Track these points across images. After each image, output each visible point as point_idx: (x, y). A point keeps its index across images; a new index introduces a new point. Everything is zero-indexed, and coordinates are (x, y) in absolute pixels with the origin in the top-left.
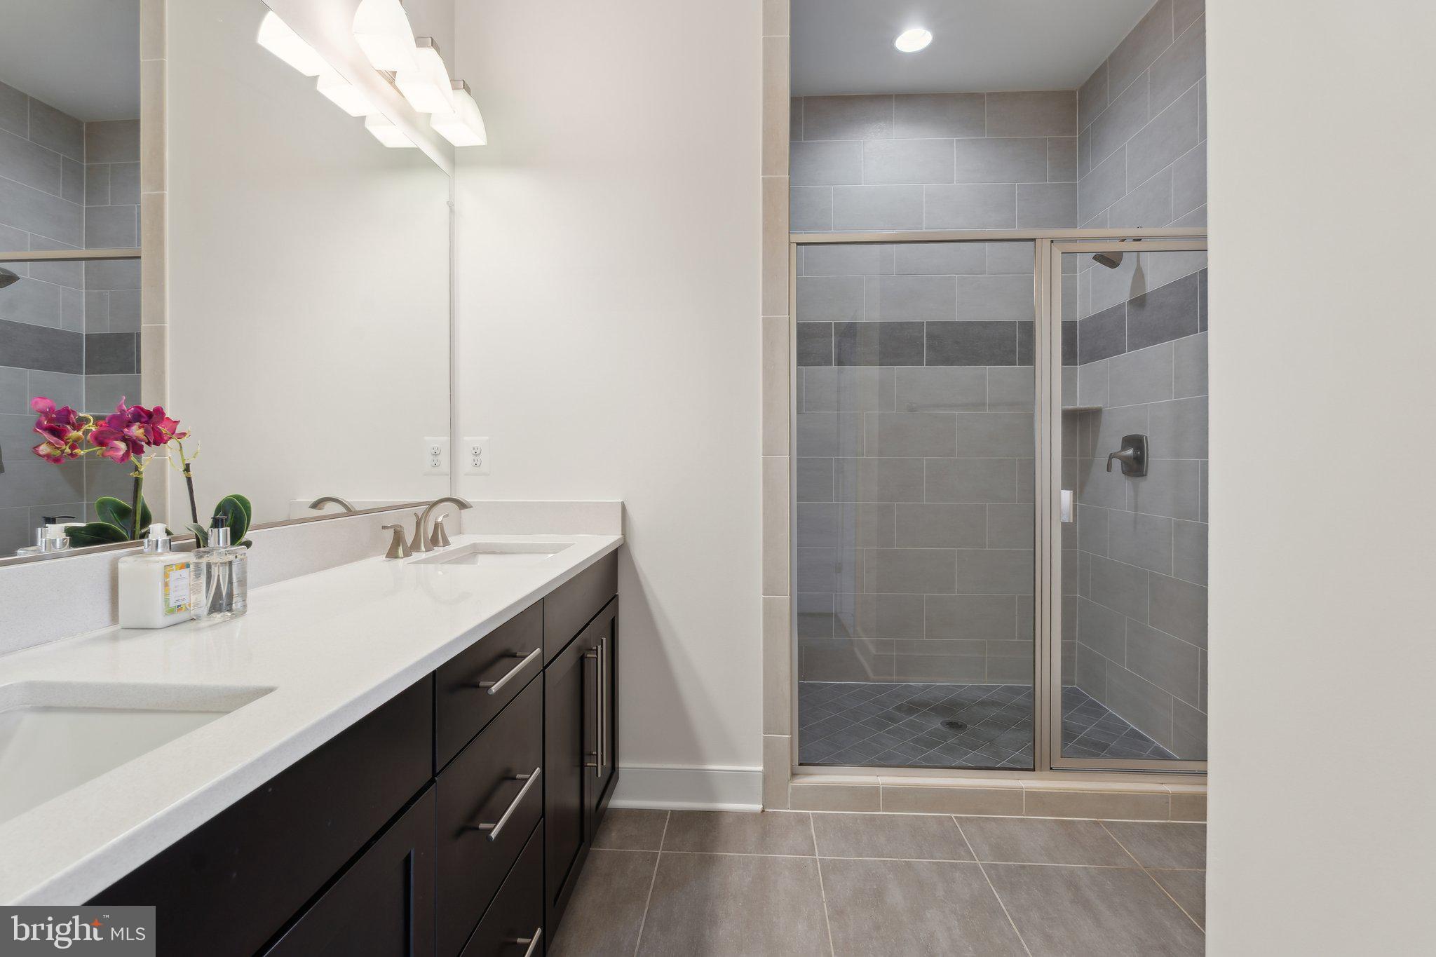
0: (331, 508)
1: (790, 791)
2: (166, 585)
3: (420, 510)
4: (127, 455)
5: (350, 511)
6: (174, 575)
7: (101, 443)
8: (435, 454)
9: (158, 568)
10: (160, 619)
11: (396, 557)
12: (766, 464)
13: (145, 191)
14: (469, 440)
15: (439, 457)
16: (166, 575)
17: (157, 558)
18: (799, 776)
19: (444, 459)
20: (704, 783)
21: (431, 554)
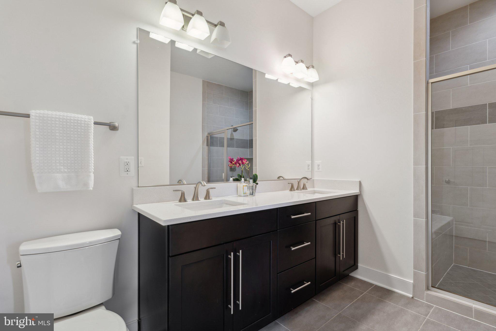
0: (281, 178)
1: (425, 294)
2: (243, 189)
3: (299, 180)
4: (239, 166)
5: (284, 179)
6: (244, 187)
7: (236, 164)
8: (308, 166)
9: (242, 185)
10: (242, 195)
11: (292, 191)
12: (415, 169)
13: (254, 109)
14: (317, 162)
15: (309, 167)
16: (243, 187)
17: (242, 184)
18: (430, 291)
19: (310, 167)
20: (389, 280)
21: (301, 191)
